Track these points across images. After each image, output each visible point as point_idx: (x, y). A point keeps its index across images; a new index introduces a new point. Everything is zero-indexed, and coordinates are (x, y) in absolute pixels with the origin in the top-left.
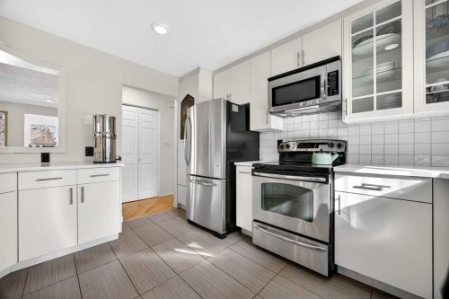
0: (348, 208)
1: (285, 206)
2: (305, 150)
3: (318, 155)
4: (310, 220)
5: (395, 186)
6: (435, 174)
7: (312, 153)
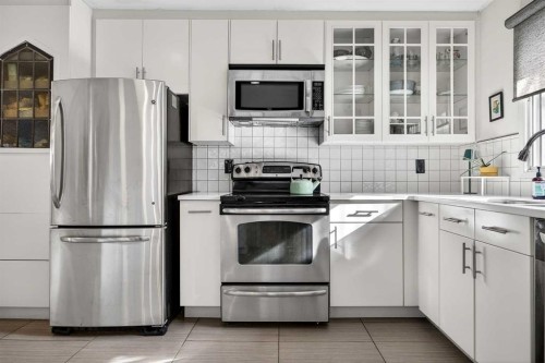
0: (343, 239)
1: (276, 251)
2: (273, 175)
3: (298, 181)
4: (309, 261)
5: (381, 210)
6: (405, 197)
7: (289, 179)
